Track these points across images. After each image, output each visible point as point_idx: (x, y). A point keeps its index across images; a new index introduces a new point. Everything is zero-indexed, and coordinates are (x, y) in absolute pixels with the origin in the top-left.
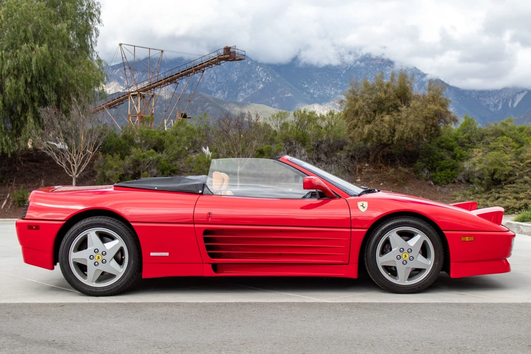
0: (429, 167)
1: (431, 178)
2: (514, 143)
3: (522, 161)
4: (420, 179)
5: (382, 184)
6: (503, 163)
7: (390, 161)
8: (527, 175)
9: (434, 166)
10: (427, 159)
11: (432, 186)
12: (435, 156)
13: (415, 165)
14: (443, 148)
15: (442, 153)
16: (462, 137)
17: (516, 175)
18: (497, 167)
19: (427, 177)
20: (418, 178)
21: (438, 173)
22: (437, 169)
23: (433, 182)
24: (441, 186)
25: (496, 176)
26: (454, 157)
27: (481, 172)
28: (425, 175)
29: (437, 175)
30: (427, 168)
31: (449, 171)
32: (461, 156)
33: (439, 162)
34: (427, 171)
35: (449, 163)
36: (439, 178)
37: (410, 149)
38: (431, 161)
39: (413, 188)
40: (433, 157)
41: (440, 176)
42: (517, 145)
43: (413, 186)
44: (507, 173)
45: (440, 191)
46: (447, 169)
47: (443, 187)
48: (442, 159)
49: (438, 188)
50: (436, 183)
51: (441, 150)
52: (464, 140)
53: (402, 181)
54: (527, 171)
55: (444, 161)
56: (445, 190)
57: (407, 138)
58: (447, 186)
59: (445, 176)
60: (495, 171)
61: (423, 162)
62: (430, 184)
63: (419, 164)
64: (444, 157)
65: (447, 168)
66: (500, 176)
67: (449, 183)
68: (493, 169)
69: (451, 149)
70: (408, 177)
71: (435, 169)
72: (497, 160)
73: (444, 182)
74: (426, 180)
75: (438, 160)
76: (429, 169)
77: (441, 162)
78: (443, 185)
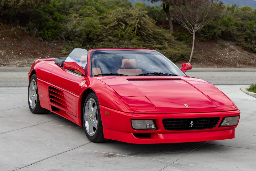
0: (38, 27)
1: (40, 35)
2: (96, 11)
3: (106, 24)
4: (32, 36)
5: (4, 39)
6: (95, 26)
7: (7, 20)
8: (110, 35)
9: (42, 26)
10: (37, 20)
11: (42, 41)
12: (43, 18)
13: (28, 24)
14: (46, 12)
15: (47, 16)
16: (59, 4)
17: (102, 35)
18: (91, 29)
19: (37, 34)
20: (30, 35)
21: (46, 32)
22: (44, 29)
23: (42, 38)
24: (49, 42)
25: (90, 36)
26: (55, 19)
27: (80, 32)
28: (35, 32)
29: (45, 33)
30: (37, 27)
31: (53, 30)
32: (61, 19)
33: (45, 23)
34: (36, 30)
35: (53, 24)
36: (47, 35)
37: (22, 12)
38: (39, 22)
39: (28, 43)
40: (41, 19)
41: (47, 34)
42: (99, 13)
43: (28, 41)
44: (98, 33)
45: (48, 46)
46: (52, 29)
47: (50, 42)
48: (47, 21)
49: (47, 43)
50: (44, 39)
51: (45, 14)
52: (61, 7)
53: (19, 37)
54: (110, 32)
55: (49, 23)
56: (52, 45)
57: (29, 4)
58: (53, 42)
59: (51, 34)
60: (90, 31)
61: (33, 22)
62: (40, 40)
63: (30, 23)
64: (48, 19)
65: (52, 27)
66: (93, 36)
67: (53, 39)
68: (89, 31)
69: (51, 13)
70: (23, 34)
71: (43, 28)
72: (91, 24)
73: (51, 38)
74: (37, 37)
75: (44, 22)
76: (38, 29)
77: (47, 23)
78: (50, 41)
